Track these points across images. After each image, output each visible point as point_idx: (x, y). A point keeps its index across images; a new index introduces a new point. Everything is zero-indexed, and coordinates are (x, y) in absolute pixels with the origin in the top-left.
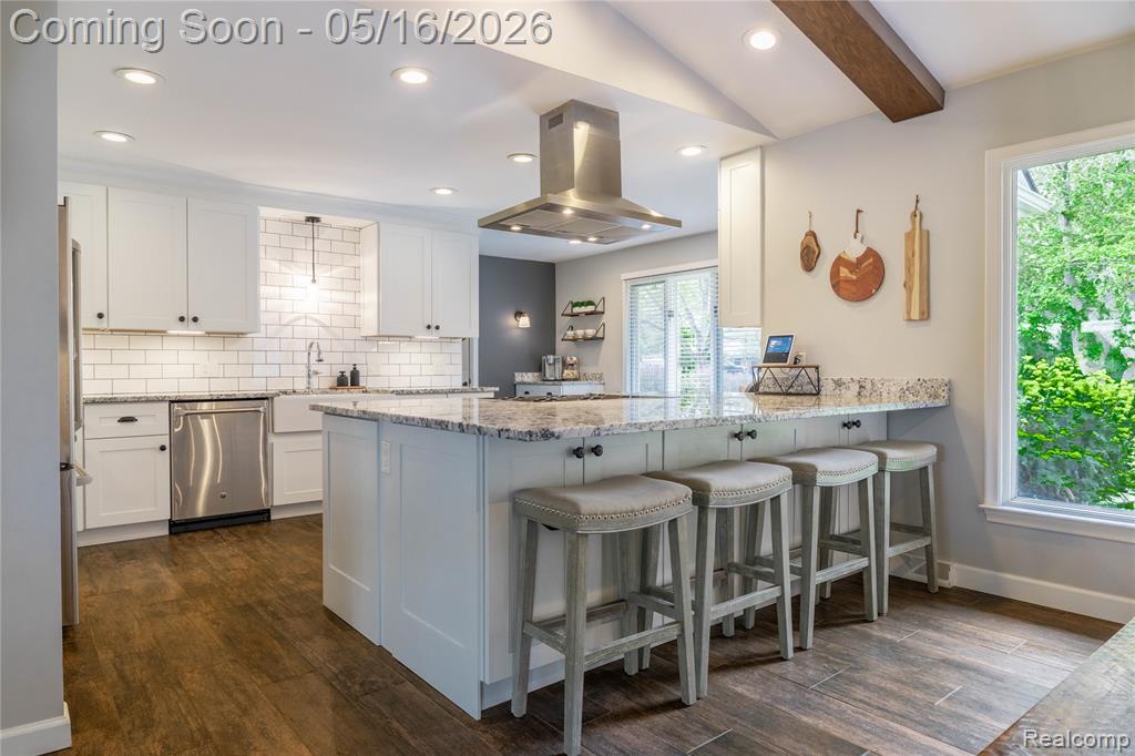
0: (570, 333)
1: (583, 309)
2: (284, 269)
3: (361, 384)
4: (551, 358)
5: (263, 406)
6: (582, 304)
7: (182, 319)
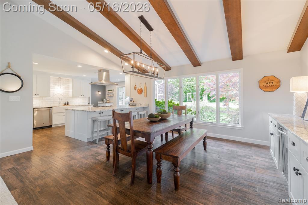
0: (108, 95)
1: (110, 91)
2: (54, 86)
3: (69, 104)
4: (105, 99)
5: (51, 109)
6: (110, 90)
7: (35, 95)
